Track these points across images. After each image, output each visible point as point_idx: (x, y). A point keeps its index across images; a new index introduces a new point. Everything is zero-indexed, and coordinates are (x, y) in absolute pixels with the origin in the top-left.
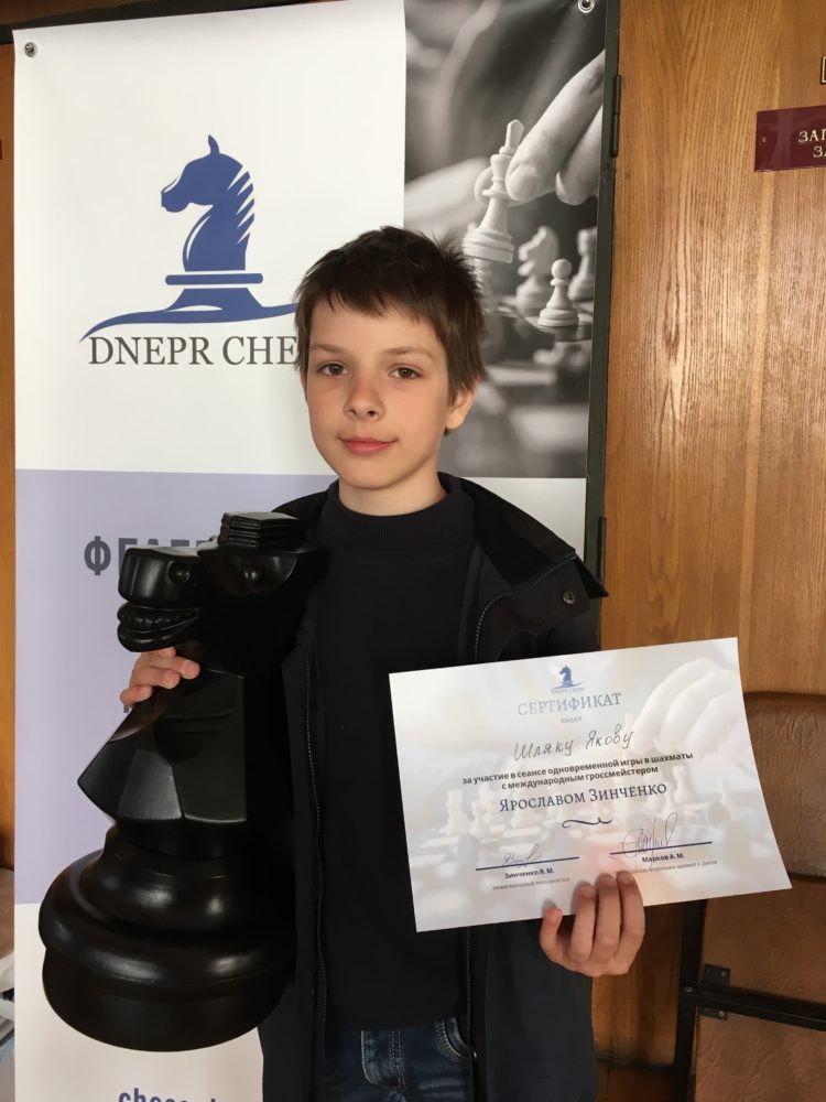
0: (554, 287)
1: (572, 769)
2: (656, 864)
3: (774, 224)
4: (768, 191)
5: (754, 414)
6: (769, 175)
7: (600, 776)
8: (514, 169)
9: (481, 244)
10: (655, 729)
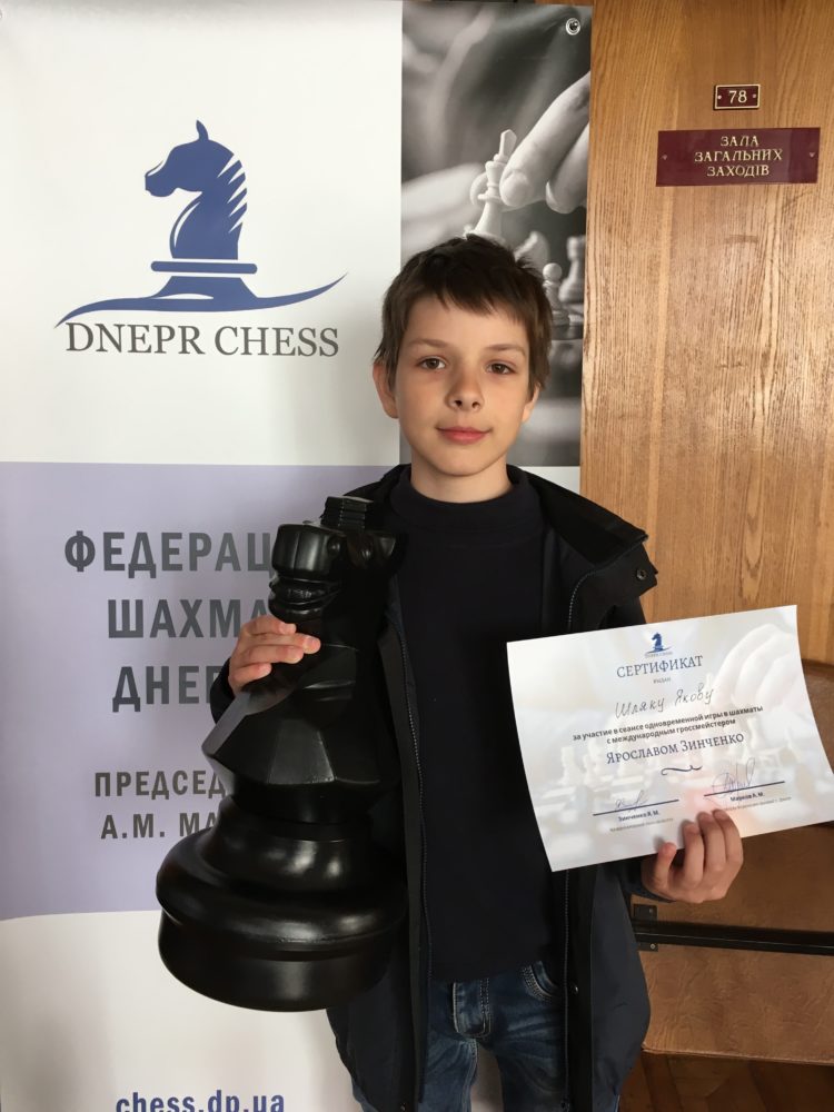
1: (664, 723)
2: (743, 802)
3: (673, 235)
4: (668, 204)
6: (669, 190)
7: (687, 729)
8: (507, 177)
10: (731, 685)
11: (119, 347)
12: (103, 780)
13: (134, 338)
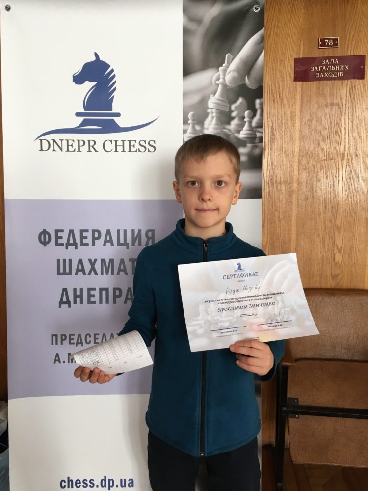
0: (246, 122)
3: (302, 103)
5: (295, 178)
6: (300, 84)
8: (228, 74)
9: (215, 103)
11: (61, 149)
12: (54, 338)
13: (68, 145)
